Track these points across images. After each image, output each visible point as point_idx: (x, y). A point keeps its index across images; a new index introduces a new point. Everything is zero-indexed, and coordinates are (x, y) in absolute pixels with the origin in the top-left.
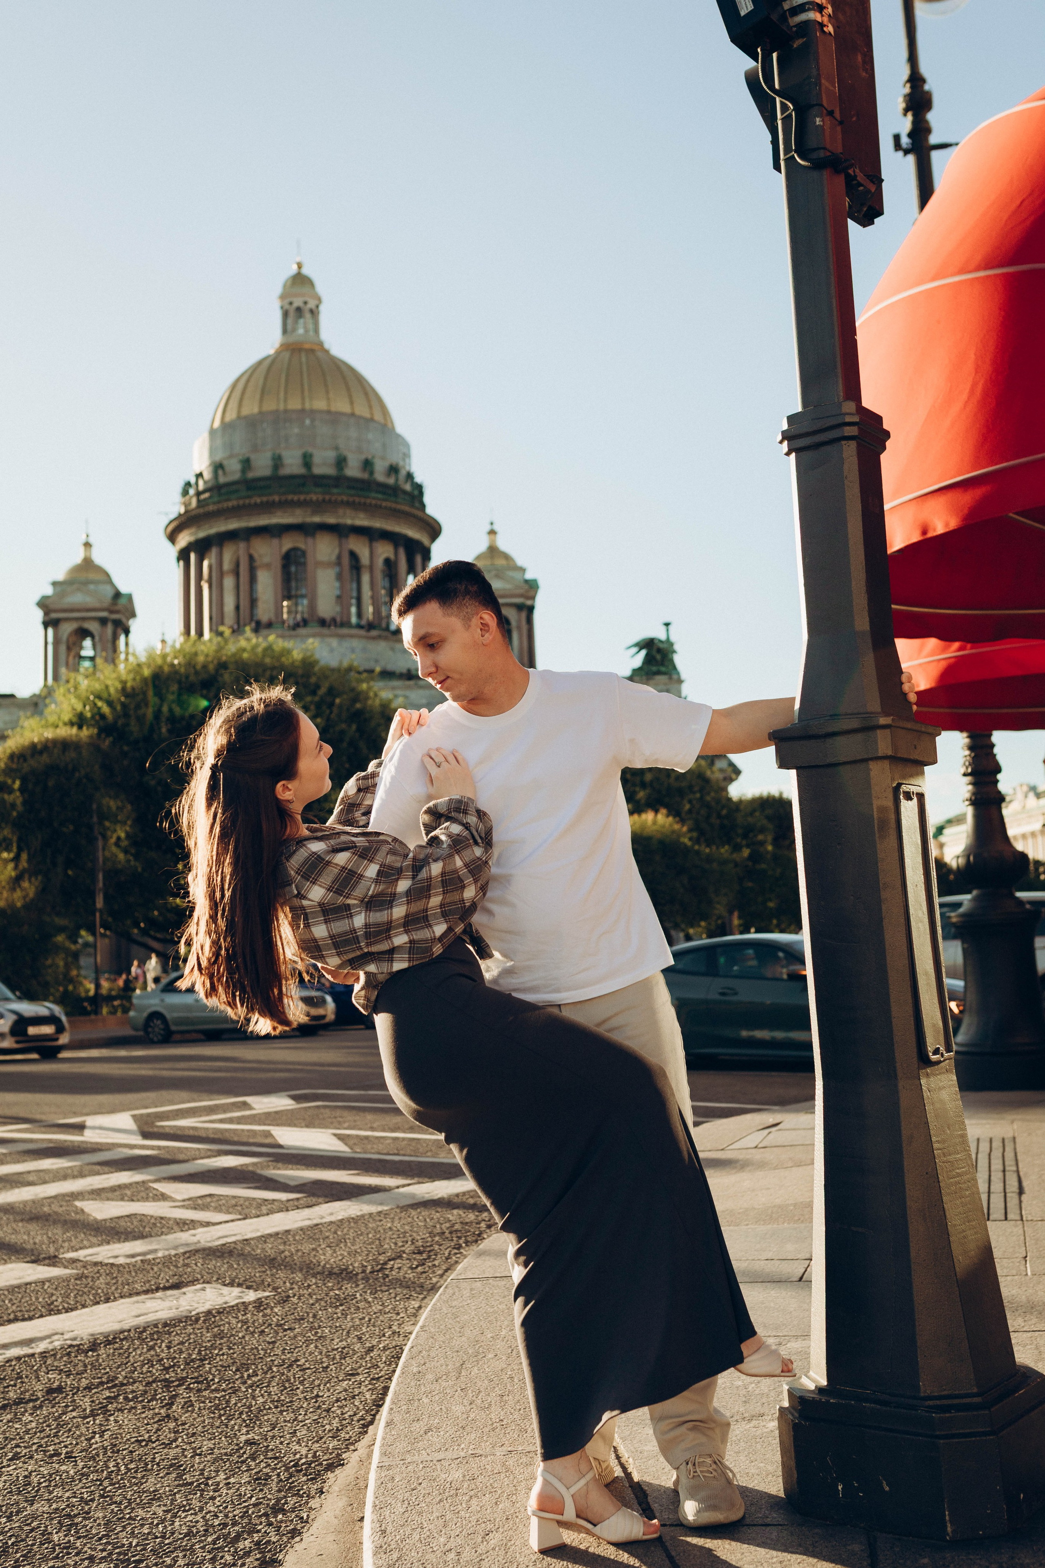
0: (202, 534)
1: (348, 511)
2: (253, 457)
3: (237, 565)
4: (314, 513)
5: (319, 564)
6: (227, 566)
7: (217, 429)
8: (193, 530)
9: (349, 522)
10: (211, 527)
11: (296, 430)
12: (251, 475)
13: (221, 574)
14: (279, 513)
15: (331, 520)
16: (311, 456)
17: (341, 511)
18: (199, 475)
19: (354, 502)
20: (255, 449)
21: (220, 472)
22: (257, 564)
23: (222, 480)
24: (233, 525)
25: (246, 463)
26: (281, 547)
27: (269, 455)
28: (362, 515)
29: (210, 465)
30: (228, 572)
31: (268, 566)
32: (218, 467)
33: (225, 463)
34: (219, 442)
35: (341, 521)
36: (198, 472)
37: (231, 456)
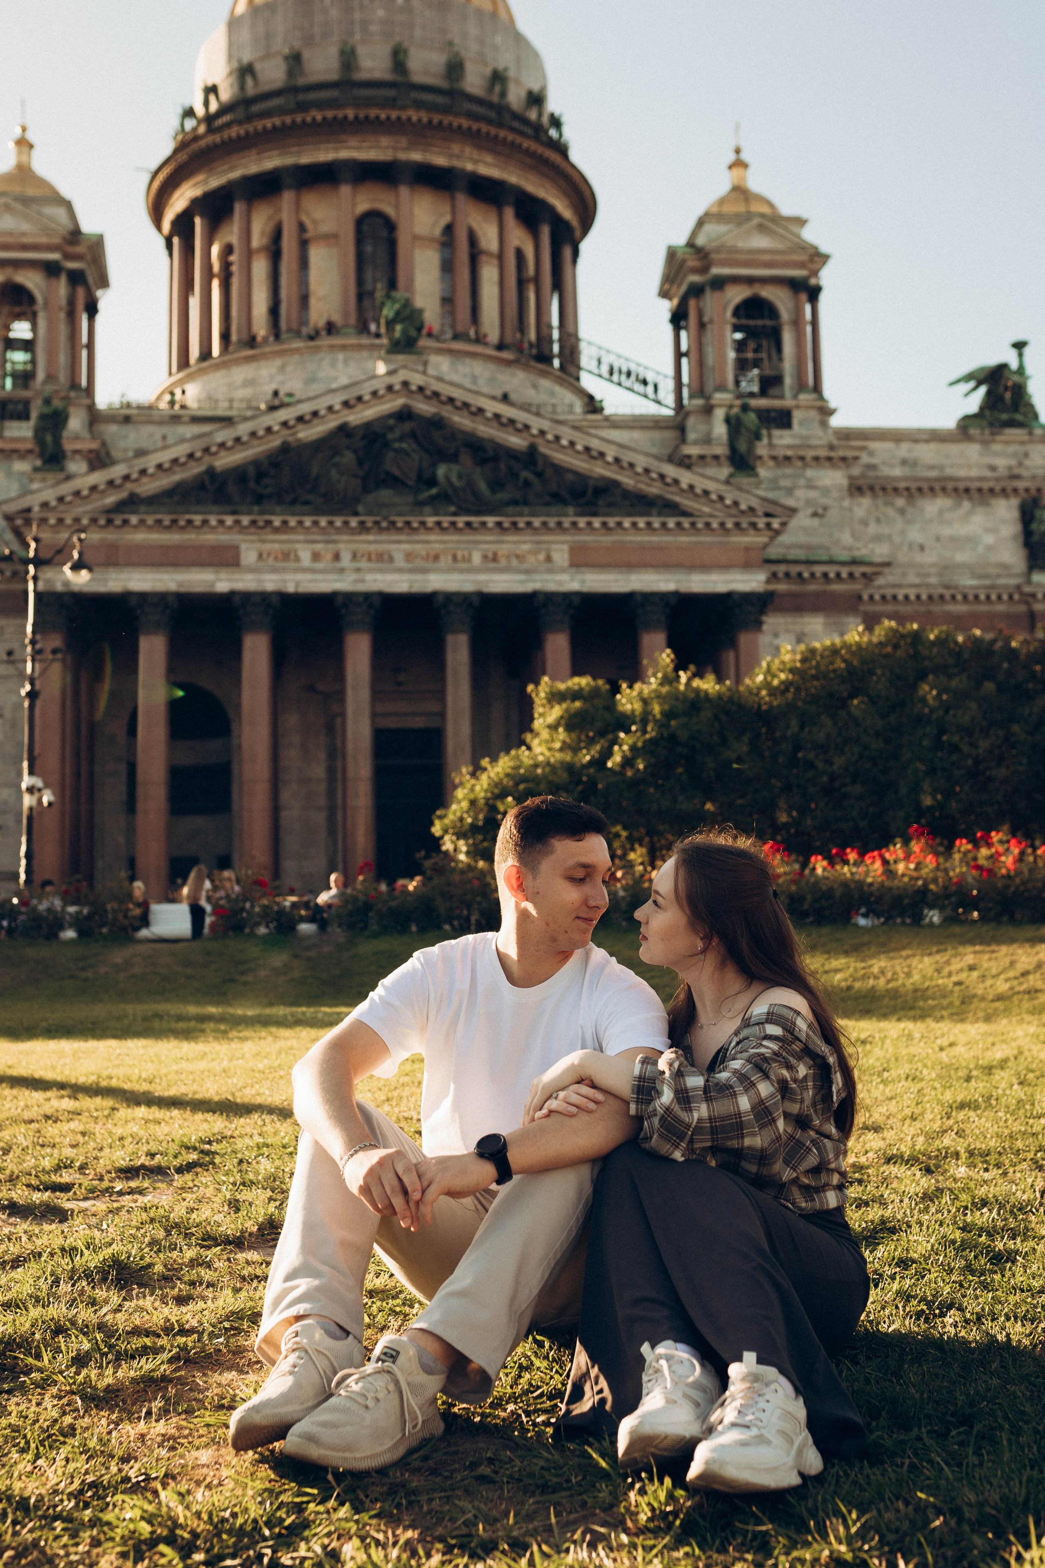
0: (215, 182)
1: (468, 150)
2: (306, 55)
3: (277, 236)
4: (412, 146)
5: (416, 238)
6: (257, 241)
7: (242, 17)
8: (200, 177)
9: (469, 167)
10: (232, 169)
11: (381, 13)
12: (301, 81)
13: (249, 254)
14: (353, 142)
15: (440, 161)
16: (406, 52)
17: (456, 148)
18: (211, 90)
19: (479, 131)
20: (309, 40)
21: (249, 81)
22: (309, 235)
23: (251, 89)
24: (271, 162)
25: (295, 60)
26: (354, 205)
27: (333, 51)
28: (489, 159)
29: (231, 73)
30: (259, 250)
31: (331, 238)
32: (244, 72)
33: (258, 67)
34: (245, 34)
35: (456, 163)
36: (210, 83)
37: (267, 56)
